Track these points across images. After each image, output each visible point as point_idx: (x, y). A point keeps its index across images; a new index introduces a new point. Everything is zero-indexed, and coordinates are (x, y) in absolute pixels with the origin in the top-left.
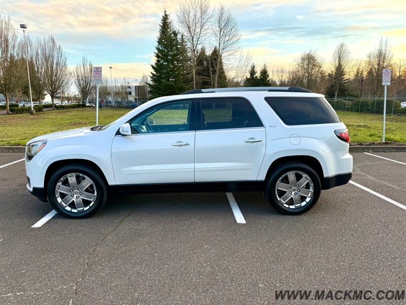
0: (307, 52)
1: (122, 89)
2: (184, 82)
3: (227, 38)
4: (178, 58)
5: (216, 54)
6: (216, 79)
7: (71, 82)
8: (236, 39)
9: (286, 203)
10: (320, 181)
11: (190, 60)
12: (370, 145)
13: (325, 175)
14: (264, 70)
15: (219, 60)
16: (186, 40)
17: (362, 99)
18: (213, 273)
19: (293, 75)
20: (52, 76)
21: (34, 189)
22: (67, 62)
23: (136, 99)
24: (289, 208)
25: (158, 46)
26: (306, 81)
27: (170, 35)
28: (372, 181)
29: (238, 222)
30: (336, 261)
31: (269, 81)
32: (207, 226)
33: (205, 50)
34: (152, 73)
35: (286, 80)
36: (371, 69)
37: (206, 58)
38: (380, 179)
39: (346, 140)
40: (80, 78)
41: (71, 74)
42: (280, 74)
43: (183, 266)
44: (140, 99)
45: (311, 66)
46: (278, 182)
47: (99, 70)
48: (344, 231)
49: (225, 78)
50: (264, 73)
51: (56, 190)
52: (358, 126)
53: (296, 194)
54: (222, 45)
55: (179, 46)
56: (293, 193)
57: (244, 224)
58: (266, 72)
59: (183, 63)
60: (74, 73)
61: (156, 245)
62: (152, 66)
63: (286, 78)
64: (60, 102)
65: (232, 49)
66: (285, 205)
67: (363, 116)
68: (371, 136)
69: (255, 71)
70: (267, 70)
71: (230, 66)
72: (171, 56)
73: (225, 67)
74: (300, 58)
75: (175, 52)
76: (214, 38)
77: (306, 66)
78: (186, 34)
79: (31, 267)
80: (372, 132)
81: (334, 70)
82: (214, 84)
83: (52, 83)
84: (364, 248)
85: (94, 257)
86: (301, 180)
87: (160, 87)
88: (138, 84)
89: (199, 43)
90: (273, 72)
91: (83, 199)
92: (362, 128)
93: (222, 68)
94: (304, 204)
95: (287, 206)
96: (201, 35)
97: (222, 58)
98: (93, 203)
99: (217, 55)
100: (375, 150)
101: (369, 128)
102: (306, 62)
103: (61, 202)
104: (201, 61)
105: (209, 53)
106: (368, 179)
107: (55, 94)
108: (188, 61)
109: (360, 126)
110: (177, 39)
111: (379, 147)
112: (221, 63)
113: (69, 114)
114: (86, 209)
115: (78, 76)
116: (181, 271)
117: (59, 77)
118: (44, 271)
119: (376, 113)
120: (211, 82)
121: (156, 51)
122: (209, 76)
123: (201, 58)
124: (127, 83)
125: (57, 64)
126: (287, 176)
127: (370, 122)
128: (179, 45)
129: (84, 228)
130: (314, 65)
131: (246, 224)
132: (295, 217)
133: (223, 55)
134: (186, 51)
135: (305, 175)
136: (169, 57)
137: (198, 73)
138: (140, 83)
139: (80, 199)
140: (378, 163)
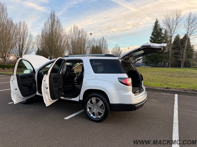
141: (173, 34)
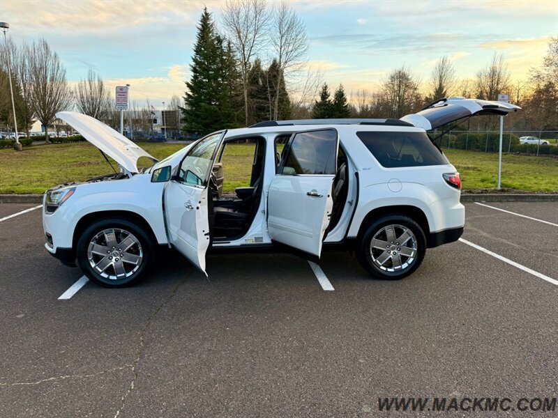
0: (399, 68)
1: (143, 115)
2: (231, 107)
3: (290, 48)
4: (223, 73)
5: (275, 69)
6: (276, 103)
7: (72, 105)
8: (303, 49)
9: (383, 265)
10: (425, 238)
11: (240, 76)
12: (482, 193)
13: (432, 230)
14: (340, 92)
15: (280, 78)
16: (234, 48)
17: (470, 132)
18: (302, 348)
19: (379, 100)
20: (45, 95)
21: (58, 249)
22: (66, 76)
23: (163, 129)
24: (387, 271)
25: (196, 57)
26: (396, 107)
27: (213, 41)
28: (487, 238)
29: (325, 289)
30: (448, 332)
31: (346, 106)
32: (286, 294)
33: (260, 63)
34: (187, 94)
35: (369, 106)
36: (481, 92)
37: (262, 73)
38: (496, 236)
39: (457, 186)
40: (85, 99)
41: (72, 93)
42: (362, 98)
43: (264, 341)
44: (169, 129)
45: (403, 88)
46: (374, 238)
47: (124, 91)
48: (455, 298)
49: (288, 102)
50: (340, 96)
51: (88, 251)
52: (465, 168)
53: (395, 254)
54: (283, 57)
55: (224, 58)
56: (392, 252)
57: (331, 292)
58: (343, 95)
59: (230, 81)
60: (76, 93)
61: (226, 318)
62: (188, 84)
63: (369, 103)
64: (55, 133)
65: (296, 62)
66: (382, 267)
67: (471, 154)
68: (483, 181)
69: (328, 93)
70: (344, 92)
71: (295, 86)
72: (213, 70)
73: (288, 88)
74: (389, 76)
75: (220, 65)
76: (273, 48)
77: (396, 88)
78: (234, 40)
79: (71, 347)
80: (484, 176)
81: (433, 93)
82: (273, 110)
83: (45, 106)
84: (481, 317)
85: (149, 333)
86: (402, 236)
87: (198, 113)
88: (165, 109)
89: (252, 53)
90: (351, 94)
91: (124, 263)
92: (471, 171)
93: (284, 89)
94: (405, 266)
95: (384, 269)
96: (255, 42)
97: (284, 75)
98: (137, 267)
99: (277, 71)
100: (489, 200)
101: (480, 170)
102: (396, 82)
103: (95, 267)
104: (255, 79)
105: (265, 67)
106: (481, 236)
107: (49, 121)
108: (237, 78)
109: (468, 168)
110: (222, 47)
111: (493, 196)
112: (282, 81)
113: (70, 149)
114: (128, 275)
115: (82, 97)
116: (263, 347)
117: (55, 98)
118: (89, 351)
119: (487, 151)
120: (269, 107)
121: (193, 64)
122: (266, 98)
123: (255, 74)
124: (151, 107)
125: (52, 79)
126: (384, 231)
127: (480, 163)
128: (226, 56)
129: (128, 299)
130: (406, 86)
131: (335, 291)
132: (395, 282)
133: (285, 71)
134: (234, 63)
135: (406, 230)
136: (210, 72)
137: (251, 95)
138: (169, 106)
139: (120, 263)
140: (493, 216)
141: (249, 56)
